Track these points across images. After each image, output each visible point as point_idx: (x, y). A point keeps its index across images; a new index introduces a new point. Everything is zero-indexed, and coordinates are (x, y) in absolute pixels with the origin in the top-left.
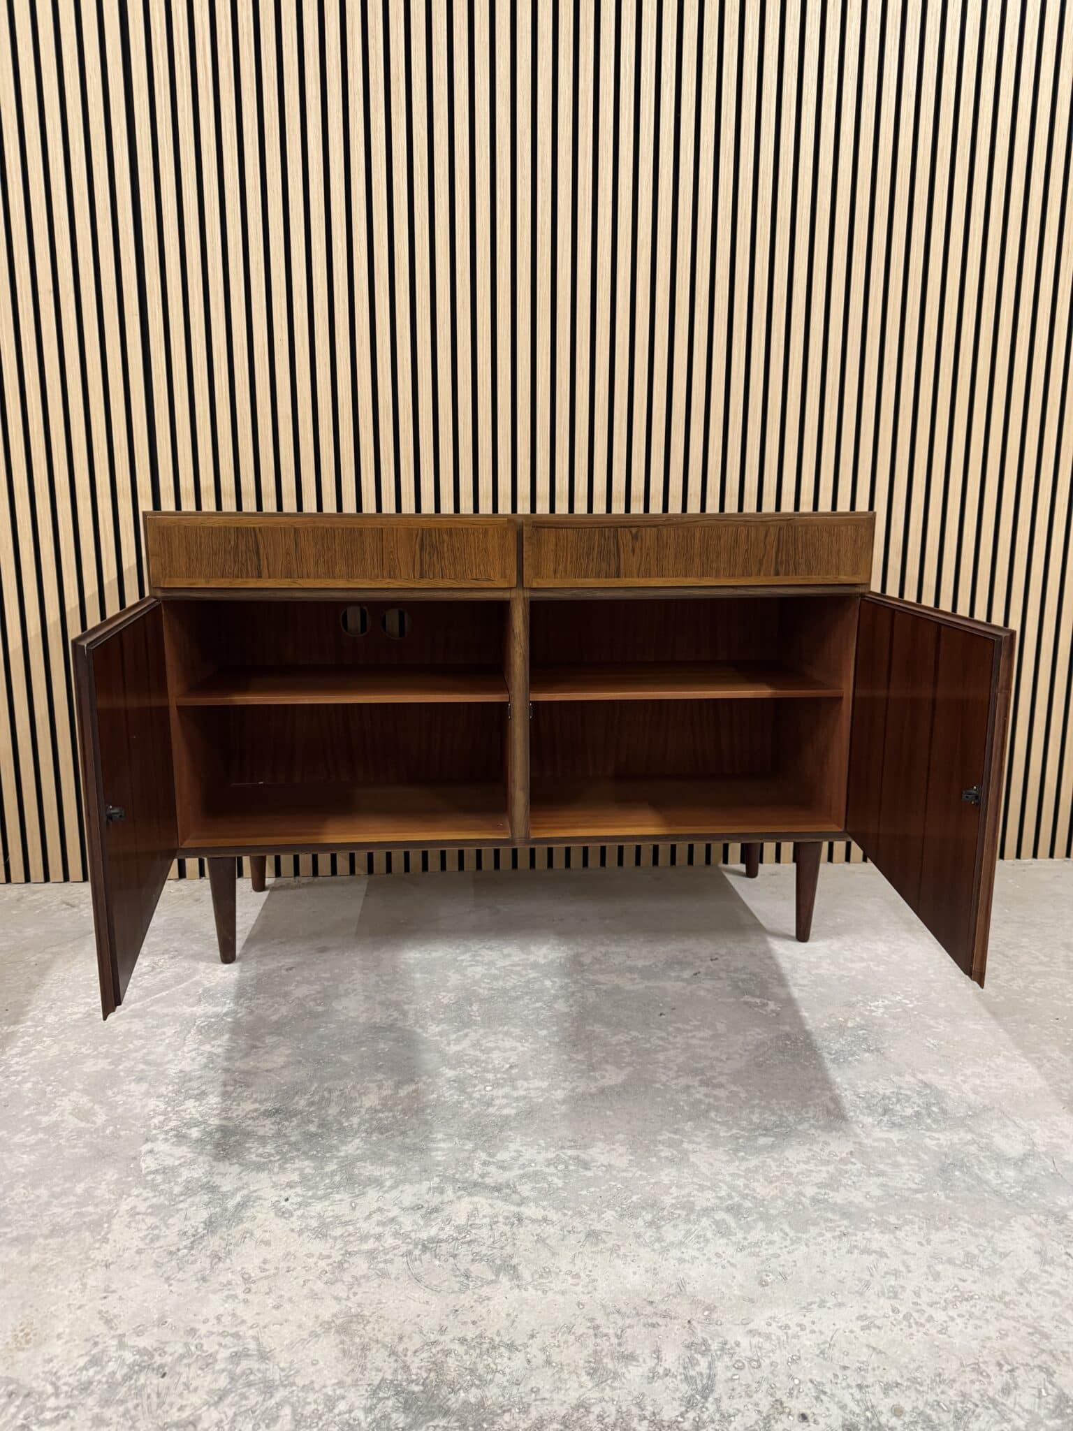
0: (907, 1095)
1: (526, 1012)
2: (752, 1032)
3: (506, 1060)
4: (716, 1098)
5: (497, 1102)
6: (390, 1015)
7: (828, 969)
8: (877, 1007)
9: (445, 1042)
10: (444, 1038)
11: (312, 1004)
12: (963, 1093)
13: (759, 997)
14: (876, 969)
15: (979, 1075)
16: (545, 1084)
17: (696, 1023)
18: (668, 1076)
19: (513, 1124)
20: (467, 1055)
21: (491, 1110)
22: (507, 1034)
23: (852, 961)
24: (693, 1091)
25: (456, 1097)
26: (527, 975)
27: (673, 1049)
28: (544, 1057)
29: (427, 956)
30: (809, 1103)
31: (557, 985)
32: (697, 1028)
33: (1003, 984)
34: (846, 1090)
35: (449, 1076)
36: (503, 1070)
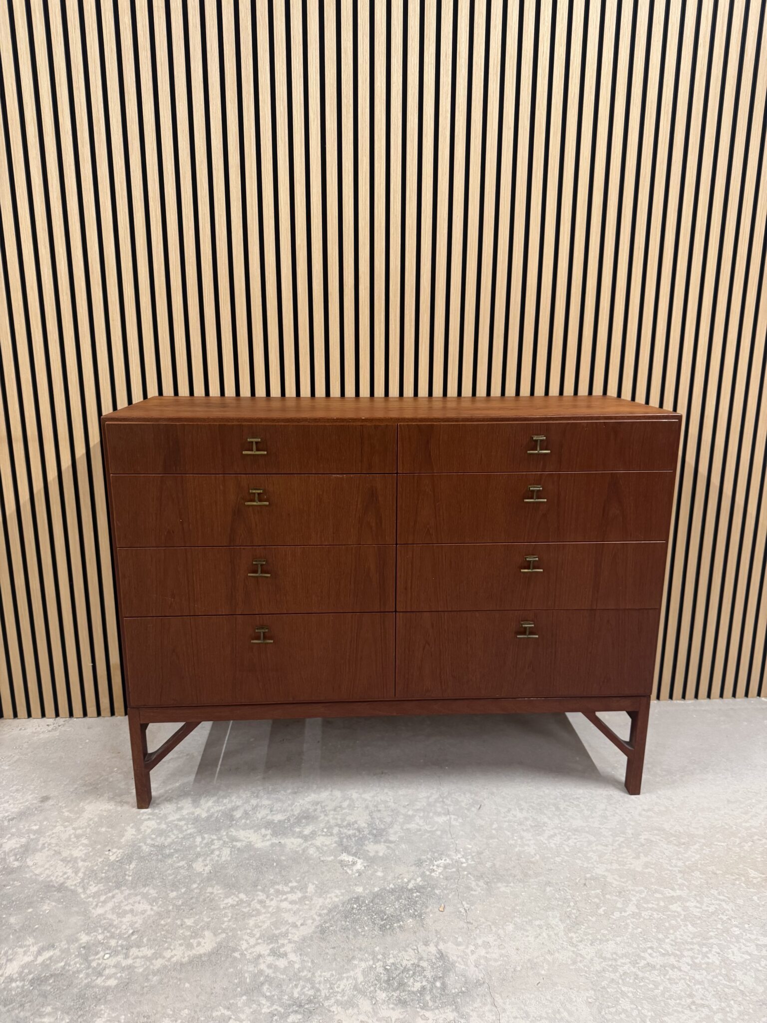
0: (422, 967)
1: (169, 872)
2: (333, 895)
3: (132, 925)
4: (276, 968)
5: (107, 972)
6: (65, 873)
7: (418, 824)
8: (438, 866)
9: (95, 903)
10: (96, 900)
11: (12, 859)
12: (467, 966)
13: (355, 855)
14: (454, 823)
15: (486, 945)
16: (149, 953)
17: (294, 884)
18: (248, 943)
19: (109, 997)
20: (105, 919)
21: (99, 981)
22: (145, 896)
23: (439, 814)
24: (261, 960)
25: (78, 965)
26: (186, 830)
27: (265, 913)
28: (162, 922)
29: (119, 808)
30: (344, 975)
31: (205, 842)
32: (292, 890)
33: (544, 841)
34: (379, 960)
35: (81, 942)
36: (125, 936)
